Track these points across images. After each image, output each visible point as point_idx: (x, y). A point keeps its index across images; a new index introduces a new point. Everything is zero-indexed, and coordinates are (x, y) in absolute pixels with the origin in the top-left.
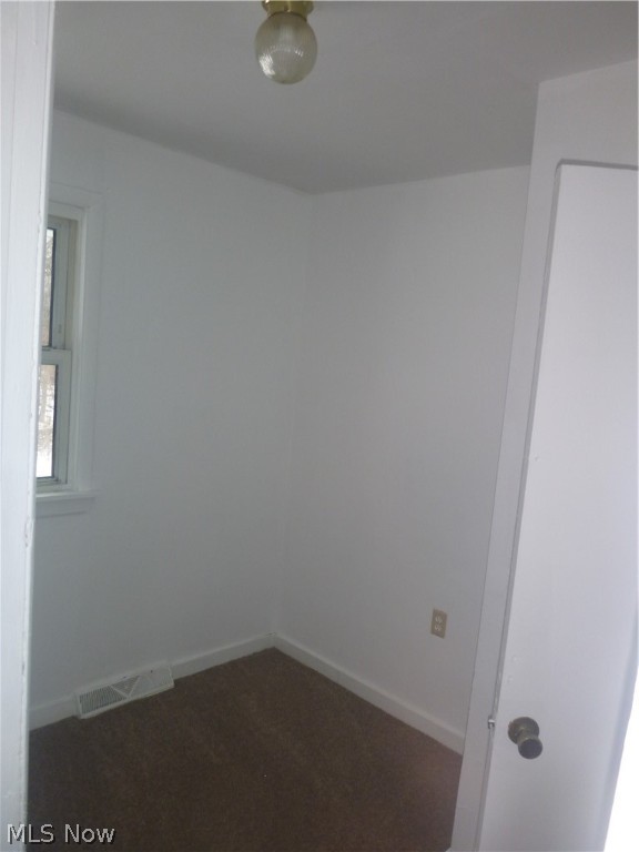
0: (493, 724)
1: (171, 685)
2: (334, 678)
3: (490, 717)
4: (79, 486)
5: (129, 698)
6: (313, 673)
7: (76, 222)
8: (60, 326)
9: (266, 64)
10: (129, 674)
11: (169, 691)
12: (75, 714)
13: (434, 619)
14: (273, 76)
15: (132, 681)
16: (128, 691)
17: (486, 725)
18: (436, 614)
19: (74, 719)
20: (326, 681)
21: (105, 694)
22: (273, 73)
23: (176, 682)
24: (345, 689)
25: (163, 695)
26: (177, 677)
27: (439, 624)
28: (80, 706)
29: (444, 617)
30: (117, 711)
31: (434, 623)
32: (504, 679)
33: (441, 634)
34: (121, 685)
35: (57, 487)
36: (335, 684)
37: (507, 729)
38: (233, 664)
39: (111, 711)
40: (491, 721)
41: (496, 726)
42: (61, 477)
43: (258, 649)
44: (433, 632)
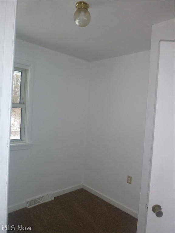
0: (147, 207)
1: (53, 199)
2: (100, 197)
3: (146, 205)
4: (27, 141)
5: (41, 202)
6: (94, 195)
7: (27, 70)
8: (23, 98)
9: (77, 22)
10: (41, 195)
11: (53, 200)
12: (26, 206)
13: (128, 178)
14: (79, 25)
15: (42, 197)
16: (41, 200)
17: (145, 207)
18: (128, 177)
19: (26, 208)
20: (97, 197)
21: (35, 201)
22: (79, 24)
23: (54, 198)
24: (103, 200)
25: (51, 202)
26: (55, 196)
27: (130, 180)
28: (27, 204)
29: (131, 178)
30: (38, 206)
31: (128, 180)
32: (150, 193)
33: (130, 183)
34: (39, 199)
35: (21, 142)
36: (100, 198)
37: (151, 208)
38: (71, 193)
39: (36, 206)
40: (147, 206)
41: (148, 207)
42: (23, 139)
43: (78, 188)
44: (128, 182)
